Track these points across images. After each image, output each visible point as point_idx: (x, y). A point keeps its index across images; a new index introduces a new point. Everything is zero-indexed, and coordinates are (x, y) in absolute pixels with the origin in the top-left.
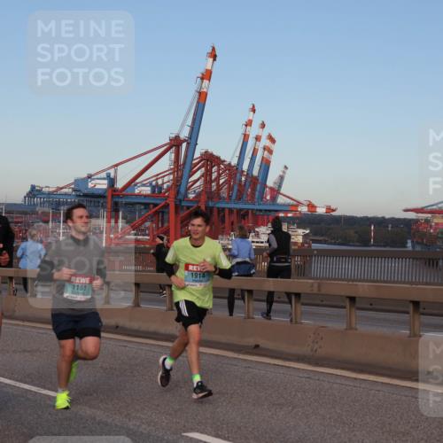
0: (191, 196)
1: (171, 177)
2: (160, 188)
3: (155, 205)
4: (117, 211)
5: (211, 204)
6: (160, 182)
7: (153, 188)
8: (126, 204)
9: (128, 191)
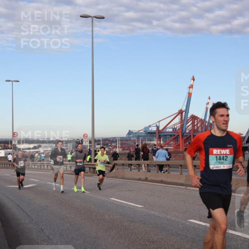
0: (187, 131)
1: (180, 125)
2: (176, 129)
3: (174, 135)
4: (160, 138)
5: (195, 134)
6: (175, 127)
7: (173, 129)
8: (164, 135)
9: (164, 131)
